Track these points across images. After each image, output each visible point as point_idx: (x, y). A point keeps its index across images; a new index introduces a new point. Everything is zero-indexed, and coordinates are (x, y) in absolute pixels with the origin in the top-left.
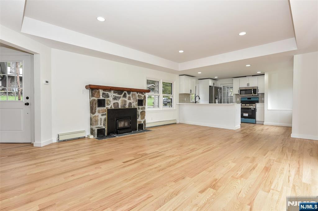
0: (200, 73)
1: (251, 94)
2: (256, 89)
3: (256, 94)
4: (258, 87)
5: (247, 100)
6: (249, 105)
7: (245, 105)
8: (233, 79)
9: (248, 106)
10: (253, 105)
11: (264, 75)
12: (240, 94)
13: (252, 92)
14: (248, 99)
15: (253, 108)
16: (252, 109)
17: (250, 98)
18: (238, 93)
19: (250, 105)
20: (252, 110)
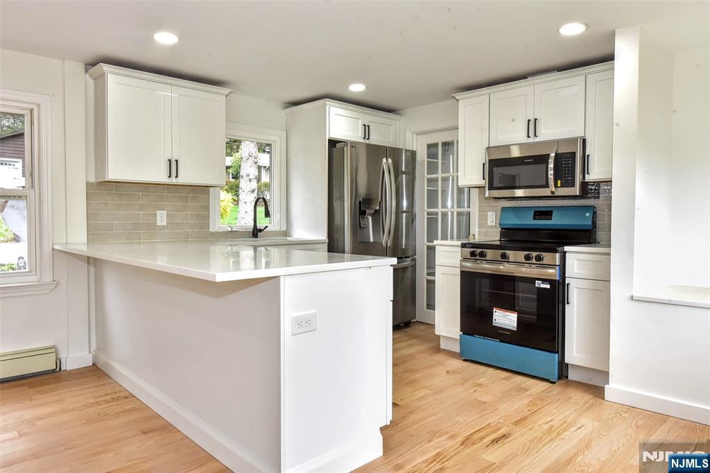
1: (547, 186)
2: (574, 154)
3: (573, 185)
4: (584, 141)
5: (529, 221)
6: (520, 255)
7: (504, 256)
8: (458, 96)
9: (516, 265)
10: (547, 257)
11: (610, 58)
12: (491, 188)
13: (551, 172)
14: (540, 213)
15: (544, 281)
16: (539, 284)
17: (549, 216)
18: (482, 182)
19: (528, 258)
20: (540, 289)
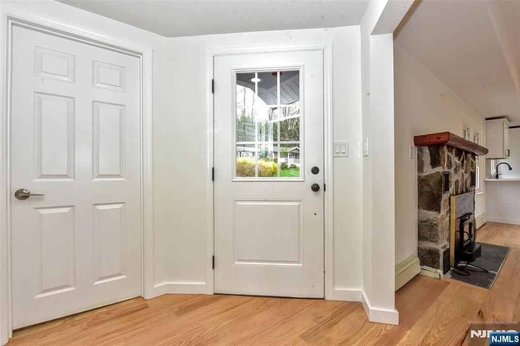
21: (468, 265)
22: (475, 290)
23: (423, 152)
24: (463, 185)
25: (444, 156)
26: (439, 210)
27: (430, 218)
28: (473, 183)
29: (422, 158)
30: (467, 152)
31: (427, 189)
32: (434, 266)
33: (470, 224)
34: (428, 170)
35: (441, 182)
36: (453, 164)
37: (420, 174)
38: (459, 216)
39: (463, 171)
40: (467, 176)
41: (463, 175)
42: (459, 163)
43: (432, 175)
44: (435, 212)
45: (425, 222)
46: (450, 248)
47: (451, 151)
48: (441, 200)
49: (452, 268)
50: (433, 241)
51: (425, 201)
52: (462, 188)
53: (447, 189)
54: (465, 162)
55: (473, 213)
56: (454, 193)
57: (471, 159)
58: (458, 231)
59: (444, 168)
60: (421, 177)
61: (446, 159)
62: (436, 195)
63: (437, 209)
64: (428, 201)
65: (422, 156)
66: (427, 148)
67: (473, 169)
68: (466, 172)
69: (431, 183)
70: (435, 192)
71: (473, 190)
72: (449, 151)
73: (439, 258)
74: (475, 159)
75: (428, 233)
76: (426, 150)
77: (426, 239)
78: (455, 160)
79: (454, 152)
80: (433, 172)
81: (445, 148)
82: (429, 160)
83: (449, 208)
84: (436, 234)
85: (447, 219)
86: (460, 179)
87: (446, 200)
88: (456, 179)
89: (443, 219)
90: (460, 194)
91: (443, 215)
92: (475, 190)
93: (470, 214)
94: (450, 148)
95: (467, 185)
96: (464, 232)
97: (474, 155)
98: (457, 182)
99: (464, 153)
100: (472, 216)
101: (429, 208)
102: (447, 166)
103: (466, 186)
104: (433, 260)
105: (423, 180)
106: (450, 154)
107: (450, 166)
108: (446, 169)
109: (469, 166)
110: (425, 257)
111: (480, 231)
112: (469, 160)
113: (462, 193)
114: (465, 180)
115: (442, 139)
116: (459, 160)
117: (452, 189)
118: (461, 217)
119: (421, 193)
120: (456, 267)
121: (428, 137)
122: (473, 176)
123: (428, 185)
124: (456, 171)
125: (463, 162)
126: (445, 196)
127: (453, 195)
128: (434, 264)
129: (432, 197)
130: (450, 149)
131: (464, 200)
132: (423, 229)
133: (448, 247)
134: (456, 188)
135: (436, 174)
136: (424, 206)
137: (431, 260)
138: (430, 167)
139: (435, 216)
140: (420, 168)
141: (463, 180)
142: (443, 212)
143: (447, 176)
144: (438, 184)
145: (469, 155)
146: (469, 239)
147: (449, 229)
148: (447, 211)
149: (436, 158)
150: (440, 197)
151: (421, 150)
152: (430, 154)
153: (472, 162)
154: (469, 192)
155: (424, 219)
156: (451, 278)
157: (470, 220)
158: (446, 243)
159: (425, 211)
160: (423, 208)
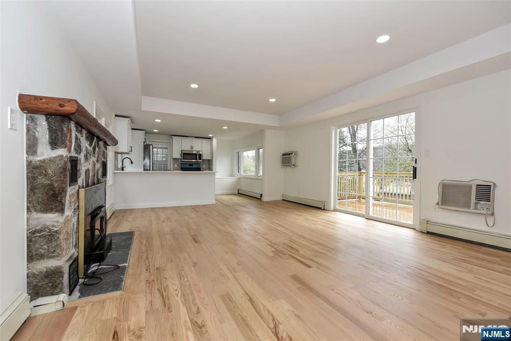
0: (160, 121)
1: (196, 159)
4: (202, 152)
5: (188, 166)
8: (173, 137)
12: (183, 159)
13: (198, 157)
14: (190, 165)
17: (192, 165)
18: (180, 158)
21: (100, 267)
22: (108, 301)
23: (36, 124)
24: (94, 176)
25: (71, 135)
26: (62, 211)
27: (49, 223)
28: (104, 174)
29: (34, 132)
30: (99, 139)
31: (42, 180)
32: (55, 292)
33: (102, 218)
34: (45, 152)
35: (65, 169)
36: (84, 149)
37: (31, 158)
38: (90, 212)
39: (95, 159)
40: (98, 166)
41: (94, 165)
42: (90, 149)
43: (51, 160)
44: (56, 214)
45: (40, 231)
46: (78, 256)
47: (81, 132)
48: (65, 196)
49: (81, 281)
50: (53, 257)
51: (40, 199)
52: (93, 179)
53: (74, 179)
54: (97, 149)
55: (104, 205)
56: (84, 184)
57: (103, 148)
58: (88, 230)
59: (69, 151)
60: (33, 163)
61: (73, 140)
62: (57, 189)
63: (58, 208)
64: (45, 198)
65: (35, 129)
66: (44, 117)
67: (104, 159)
68: (98, 161)
69: (50, 172)
70: (56, 185)
71: (104, 181)
72: (77, 130)
73: (63, 277)
74: (106, 149)
75: (46, 247)
76: (42, 122)
77: (41, 257)
78: (85, 144)
79: (84, 136)
80: (54, 155)
81: (73, 125)
82: (47, 136)
83: (77, 204)
84: (57, 245)
85: (74, 220)
86: (91, 167)
87: (73, 195)
88: (87, 168)
89: (67, 221)
90: (91, 186)
91: (68, 216)
92: (106, 181)
93: (102, 207)
94: (80, 126)
95: (99, 175)
96: (95, 229)
97: (106, 144)
98: (87, 171)
99: (95, 139)
100: (103, 209)
101: (47, 209)
102: (75, 149)
103: (97, 176)
104: (53, 285)
105: (35, 168)
106: (79, 135)
107: (78, 149)
108: (73, 154)
109: (100, 155)
110: (41, 284)
111: (110, 221)
112: (101, 148)
113: (94, 184)
114: (96, 169)
115: (66, 108)
116: (90, 145)
117: (81, 180)
118: (92, 213)
119: (32, 189)
120: (86, 276)
121: (43, 101)
122: (104, 165)
123: (45, 175)
124: (86, 158)
125: (94, 149)
126: (71, 190)
127: (83, 187)
128: (54, 289)
129: (52, 193)
130: (80, 129)
131: (95, 192)
132: (36, 242)
133: (76, 254)
134: (86, 178)
135: (58, 159)
136: (38, 207)
137: (50, 284)
138: (49, 147)
139: (56, 220)
140: (32, 147)
141: (95, 169)
142: (68, 212)
143: (74, 162)
144: (61, 173)
145: (101, 143)
146: (101, 235)
147: (78, 232)
148: (75, 209)
149: (57, 135)
150: (63, 191)
151: (32, 119)
152: (49, 129)
153: (104, 152)
154: (101, 183)
155: (38, 228)
156: (80, 297)
157: (101, 214)
158: (73, 251)
159: (40, 215)
160: (36, 211)
